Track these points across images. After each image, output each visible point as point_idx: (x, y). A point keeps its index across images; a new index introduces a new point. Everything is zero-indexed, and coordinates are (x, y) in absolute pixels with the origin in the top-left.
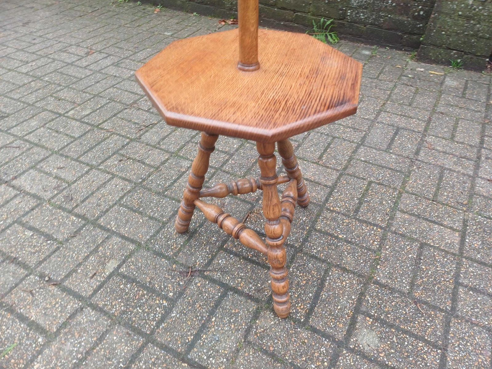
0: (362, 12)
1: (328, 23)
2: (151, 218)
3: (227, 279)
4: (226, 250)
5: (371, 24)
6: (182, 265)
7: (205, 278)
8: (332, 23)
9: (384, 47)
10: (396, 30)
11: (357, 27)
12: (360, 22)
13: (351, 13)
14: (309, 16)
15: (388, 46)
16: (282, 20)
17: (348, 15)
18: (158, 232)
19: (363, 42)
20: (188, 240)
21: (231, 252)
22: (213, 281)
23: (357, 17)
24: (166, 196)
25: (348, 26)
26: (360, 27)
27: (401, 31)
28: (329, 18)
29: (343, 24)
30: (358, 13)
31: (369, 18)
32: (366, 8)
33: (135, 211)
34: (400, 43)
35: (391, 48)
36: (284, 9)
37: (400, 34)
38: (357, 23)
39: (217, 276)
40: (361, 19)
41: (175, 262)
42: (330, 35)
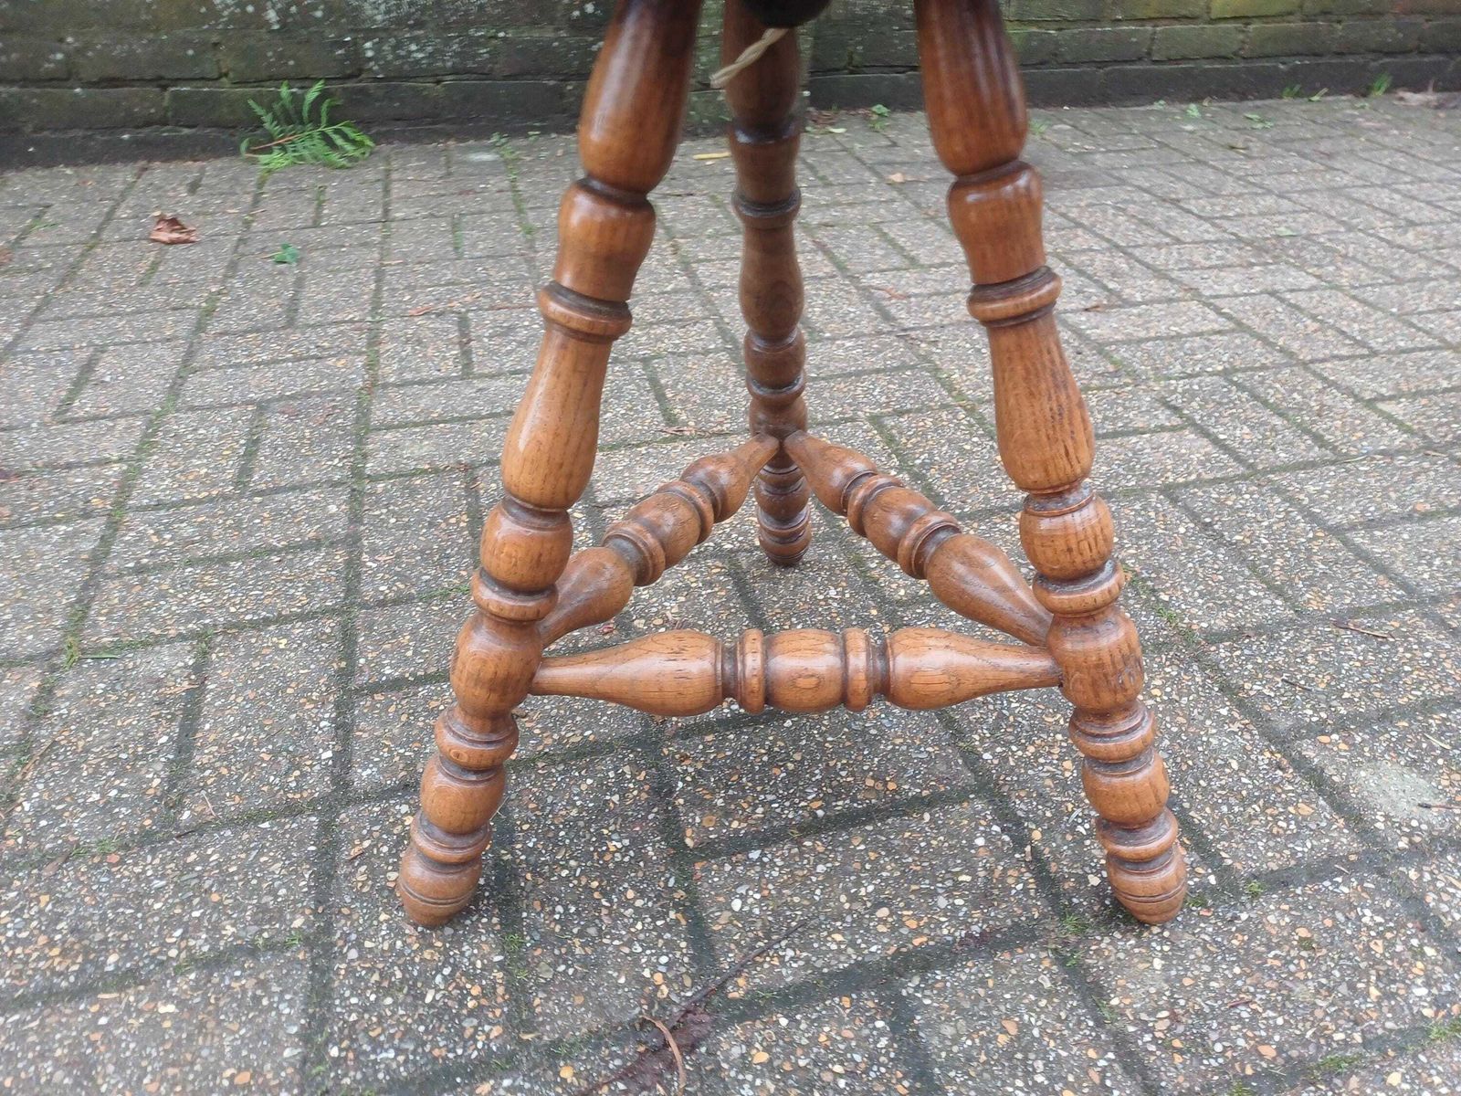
0: (412, 39)
1: (312, 94)
2: (217, 961)
3: (837, 949)
4: (708, 850)
5: (454, 71)
6: (596, 1040)
7: (752, 1008)
8: (324, 95)
9: (522, 132)
10: (539, 72)
11: (413, 88)
12: (416, 73)
13: (377, 49)
14: (225, 87)
15: (534, 128)
16: (123, 126)
17: (370, 59)
18: (320, 992)
19: (449, 136)
20: (511, 923)
21: (737, 846)
22: (795, 997)
23: (403, 57)
24: (199, 828)
25: (381, 93)
26: (425, 88)
27: (554, 75)
28: (306, 80)
29: (362, 90)
30: (399, 45)
31: (442, 53)
32: (419, 24)
33: (83, 991)
34: (564, 111)
35: (544, 131)
36: (113, 82)
37: (552, 83)
38: (408, 78)
39: (788, 965)
40: (418, 61)
41: (553, 1054)
42: (337, 132)
